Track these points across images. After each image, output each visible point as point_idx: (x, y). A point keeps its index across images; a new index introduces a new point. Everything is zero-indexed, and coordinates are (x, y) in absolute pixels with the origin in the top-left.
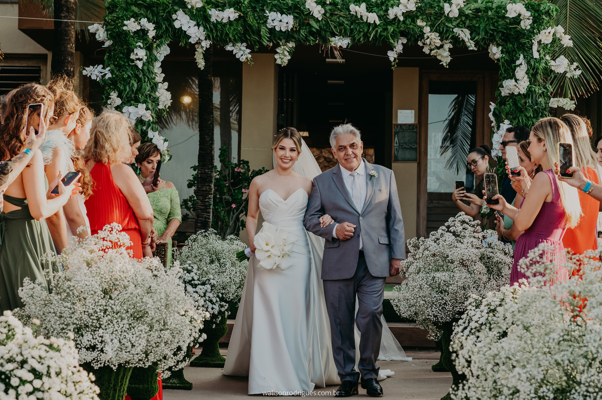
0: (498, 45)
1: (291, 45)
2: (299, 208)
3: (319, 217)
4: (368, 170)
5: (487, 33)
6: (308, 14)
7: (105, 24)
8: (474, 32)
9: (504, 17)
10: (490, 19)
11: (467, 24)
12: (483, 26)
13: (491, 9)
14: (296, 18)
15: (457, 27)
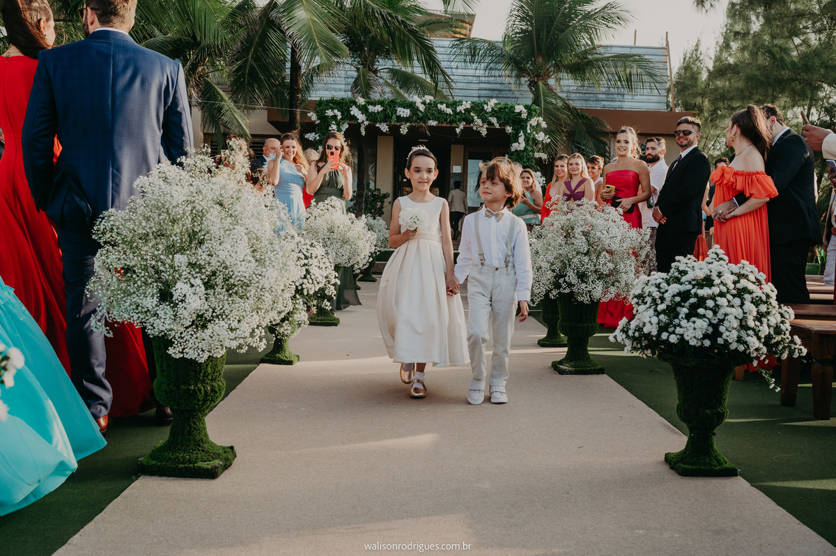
0: (510, 126)
1: (408, 124)
5: (505, 120)
6: (418, 109)
7: (317, 112)
8: (499, 119)
9: (514, 112)
10: (506, 113)
11: (496, 115)
12: (503, 116)
13: (507, 108)
14: (411, 111)
15: (491, 116)
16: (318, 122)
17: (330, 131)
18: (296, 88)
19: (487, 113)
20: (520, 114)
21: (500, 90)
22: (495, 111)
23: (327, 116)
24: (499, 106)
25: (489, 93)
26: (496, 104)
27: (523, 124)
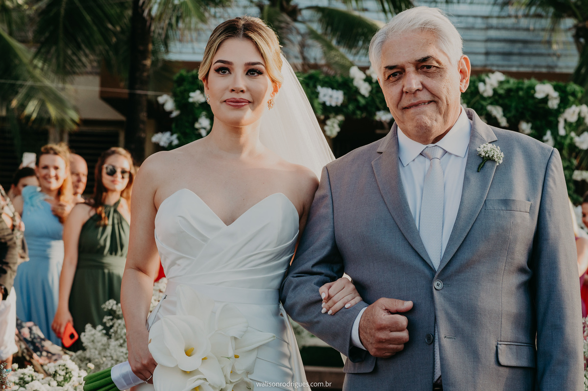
0: (528, 122)
1: (341, 118)
2: (270, 249)
3: (321, 284)
4: (477, 141)
5: (517, 110)
6: (357, 91)
7: (175, 96)
8: (506, 110)
9: (533, 97)
10: (520, 98)
11: (501, 101)
12: (513, 105)
13: (521, 89)
14: (345, 94)
15: (491, 104)
16: (175, 114)
17: (197, 129)
18: (141, 48)
19: (484, 99)
20: (546, 99)
21: (525, 42)
22: (500, 96)
23: (193, 104)
24: (506, 86)
25: (505, 47)
26: (501, 83)
27: (551, 119)
